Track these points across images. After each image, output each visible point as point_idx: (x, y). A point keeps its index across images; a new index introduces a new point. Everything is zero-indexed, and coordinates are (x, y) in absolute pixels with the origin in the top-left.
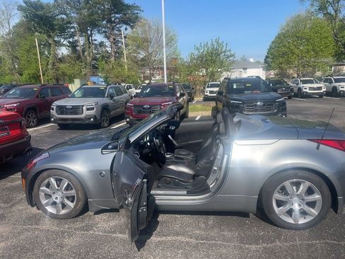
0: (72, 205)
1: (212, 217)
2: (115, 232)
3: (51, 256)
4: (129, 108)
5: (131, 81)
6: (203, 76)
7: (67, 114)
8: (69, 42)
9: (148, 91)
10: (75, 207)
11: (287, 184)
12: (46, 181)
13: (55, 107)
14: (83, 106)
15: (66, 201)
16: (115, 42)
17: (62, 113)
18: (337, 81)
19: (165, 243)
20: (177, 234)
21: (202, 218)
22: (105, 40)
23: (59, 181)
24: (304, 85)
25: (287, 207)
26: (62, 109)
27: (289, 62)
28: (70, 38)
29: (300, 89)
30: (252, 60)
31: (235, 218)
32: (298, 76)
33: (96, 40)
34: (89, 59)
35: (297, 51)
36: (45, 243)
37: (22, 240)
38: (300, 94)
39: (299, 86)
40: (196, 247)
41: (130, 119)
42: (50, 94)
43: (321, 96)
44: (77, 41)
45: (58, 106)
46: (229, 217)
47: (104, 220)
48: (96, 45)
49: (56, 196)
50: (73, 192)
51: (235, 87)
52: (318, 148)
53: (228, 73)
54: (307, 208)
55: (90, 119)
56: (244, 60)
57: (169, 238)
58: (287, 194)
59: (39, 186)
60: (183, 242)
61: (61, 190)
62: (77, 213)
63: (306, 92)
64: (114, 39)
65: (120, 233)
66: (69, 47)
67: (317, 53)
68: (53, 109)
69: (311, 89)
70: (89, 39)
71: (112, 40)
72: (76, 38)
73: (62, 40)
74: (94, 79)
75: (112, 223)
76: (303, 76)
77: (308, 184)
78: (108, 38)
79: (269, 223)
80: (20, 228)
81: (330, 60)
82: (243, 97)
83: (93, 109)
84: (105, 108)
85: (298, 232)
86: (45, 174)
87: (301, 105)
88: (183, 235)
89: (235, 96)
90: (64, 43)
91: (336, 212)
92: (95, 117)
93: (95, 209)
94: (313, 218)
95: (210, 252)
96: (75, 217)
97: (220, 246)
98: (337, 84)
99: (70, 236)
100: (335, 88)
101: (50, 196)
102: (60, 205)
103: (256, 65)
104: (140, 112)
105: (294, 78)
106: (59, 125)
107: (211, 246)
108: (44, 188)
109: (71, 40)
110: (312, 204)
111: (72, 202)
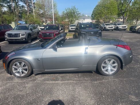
0: (26, 72)
1: (80, 74)
2: (45, 81)
3: (22, 91)
4: (40, 35)
5: (37, 23)
6: (68, 22)
7: (12, 37)
8: (8, 5)
9: (47, 28)
10: (28, 73)
11: (107, 60)
12: (15, 64)
13: (7, 34)
14: (20, 34)
15: (24, 71)
16: (29, 6)
17: (10, 37)
18: (118, 24)
19: (65, 83)
20: (69, 80)
21: (76, 74)
22: (24, 5)
23: (20, 63)
24: (107, 26)
25: (106, 69)
26: (10, 35)
27: (101, 17)
28: (8, 3)
29: (105, 27)
30: (86, 16)
31: (88, 73)
32: (104, 22)
33: (20, 5)
34: (17, 13)
35: (104, 13)
36: (18, 87)
37: (8, 86)
38: (105, 30)
39: (105, 26)
40: (76, 83)
41: (41, 39)
42: (3, 28)
43: (112, 30)
44: (11, 5)
45: (8, 34)
46: (86, 73)
47: (40, 77)
48: (20, 6)
49: (19, 69)
50: (26, 67)
51: (83, 26)
52: (117, 48)
53: (78, 20)
54: (113, 69)
55: (23, 39)
56: (83, 15)
57: (66, 81)
58: (106, 64)
59: (12, 66)
60: (71, 82)
61: (21, 67)
62: (28, 75)
63: (107, 29)
64: (29, 4)
65: (47, 81)
66: (7, 7)
67: (111, 13)
68: (6, 35)
69: (109, 27)
70: (17, 4)
71: (27, 5)
72: (11, 3)
73: (4, 4)
74: (20, 22)
75: (43, 78)
76: (106, 22)
77: (113, 60)
78: (26, 4)
79: (100, 74)
80: (5, 82)
81: (116, 16)
82: (86, 30)
83: (24, 35)
84: (29, 35)
85: (110, 77)
86: (14, 61)
87: (105, 34)
88: (71, 80)
89: (83, 30)
90: (5, 5)
91: (122, 69)
92: (25, 38)
93: (36, 73)
94: (114, 72)
95: (81, 85)
96: (28, 77)
97: (84, 83)
98: (118, 26)
99: (27, 83)
100: (117, 27)
101: (17, 69)
102: (21, 73)
103: (88, 18)
104: (45, 36)
105: (102, 23)
106: (9, 42)
107: (81, 83)
108: (14, 66)
109: (8, 4)
110: (114, 67)
111: (26, 71)
